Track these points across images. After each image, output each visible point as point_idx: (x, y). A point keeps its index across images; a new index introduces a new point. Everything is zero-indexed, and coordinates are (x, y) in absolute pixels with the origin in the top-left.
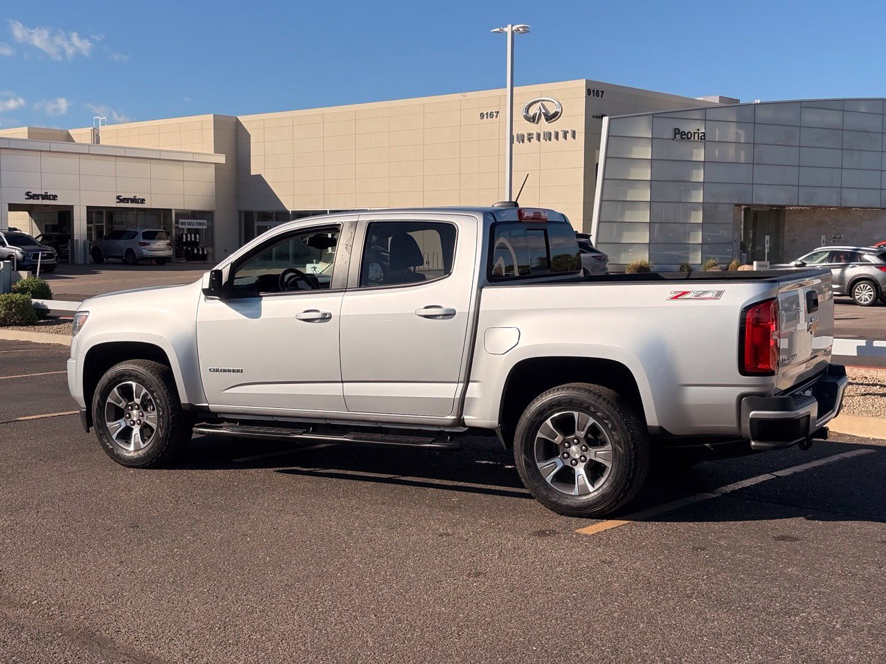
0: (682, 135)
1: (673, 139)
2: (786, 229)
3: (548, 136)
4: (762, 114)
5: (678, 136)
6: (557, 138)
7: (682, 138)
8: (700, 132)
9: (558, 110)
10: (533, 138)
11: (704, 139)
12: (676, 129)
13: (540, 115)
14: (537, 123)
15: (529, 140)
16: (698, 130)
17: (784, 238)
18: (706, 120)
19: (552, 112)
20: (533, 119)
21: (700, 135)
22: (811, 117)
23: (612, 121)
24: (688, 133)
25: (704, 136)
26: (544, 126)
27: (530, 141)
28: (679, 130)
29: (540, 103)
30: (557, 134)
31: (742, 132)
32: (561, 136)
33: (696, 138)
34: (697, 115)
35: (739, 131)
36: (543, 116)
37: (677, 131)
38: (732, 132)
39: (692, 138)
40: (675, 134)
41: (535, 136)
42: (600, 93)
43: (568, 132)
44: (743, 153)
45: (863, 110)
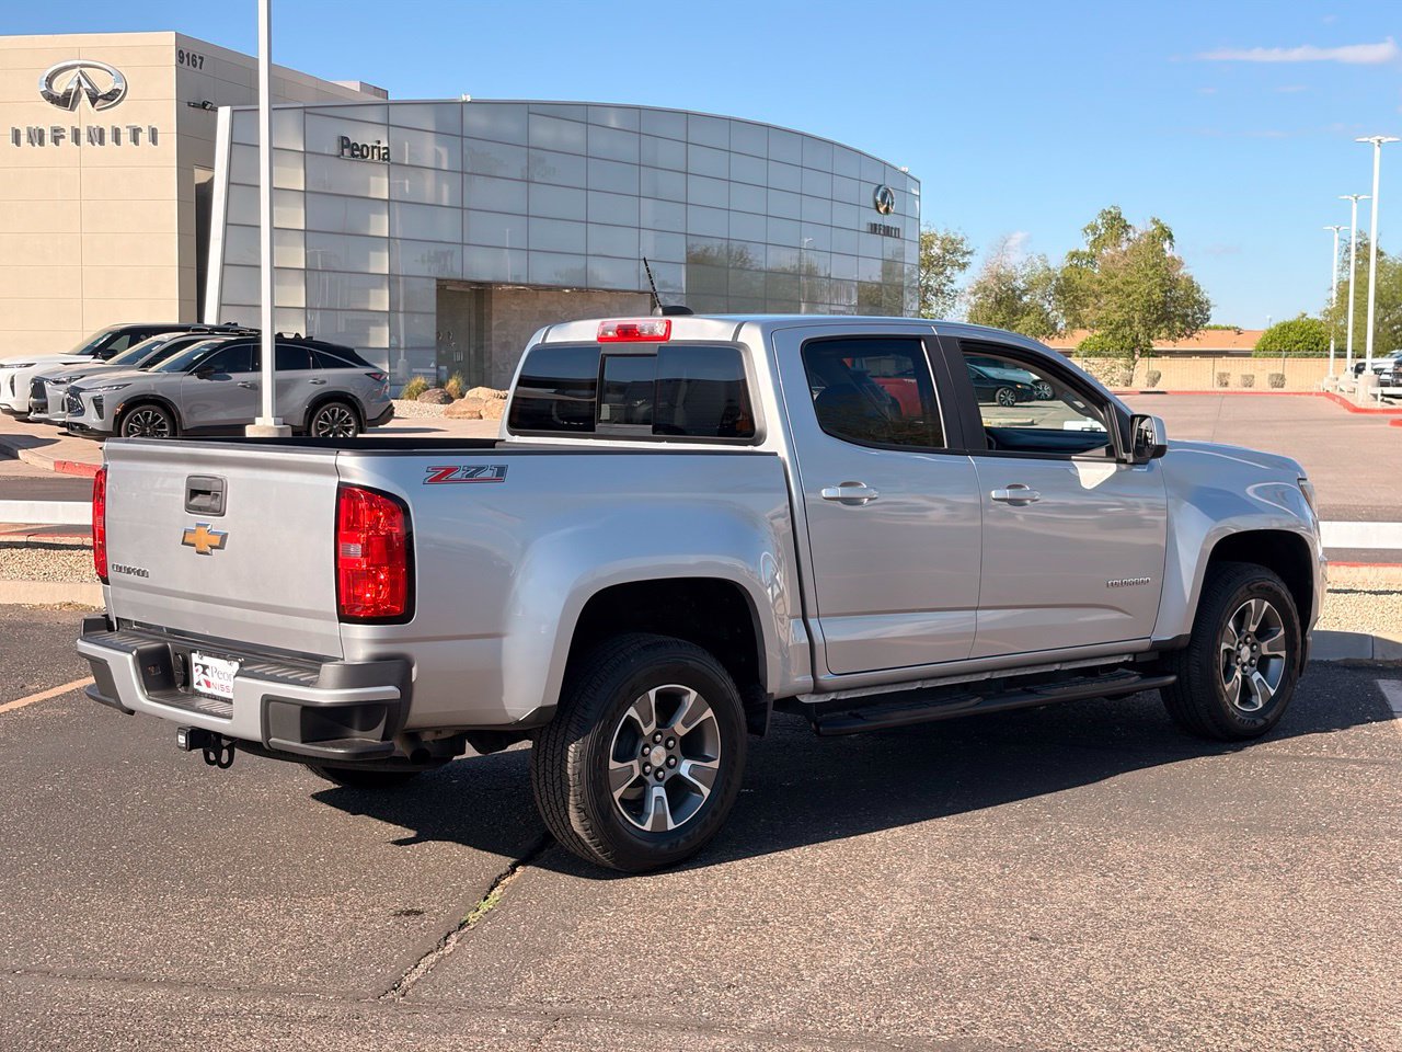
0: (353, 150)
1: (338, 156)
2: (494, 323)
3: (98, 136)
4: (476, 121)
5: (347, 152)
6: (117, 140)
7: (353, 155)
8: (382, 145)
9: (118, 86)
10: (63, 137)
11: (388, 159)
12: (343, 138)
13: (77, 92)
14: (72, 109)
15: (56, 140)
16: (379, 142)
17: (490, 339)
18: (389, 125)
19: (104, 90)
20: (65, 101)
21: (382, 152)
22: (544, 132)
23: (236, 114)
24: (363, 146)
25: (388, 153)
26: (86, 115)
27: (57, 143)
28: (347, 139)
29: (78, 69)
30: (117, 133)
31: (443, 151)
32: (126, 136)
33: (376, 157)
34: (375, 115)
35: (439, 149)
36: (85, 97)
37: (345, 142)
38: (430, 150)
39: (369, 157)
40: (343, 147)
41: (68, 134)
42: (199, 61)
43: (140, 130)
44: (445, 189)
45: (613, 123)
